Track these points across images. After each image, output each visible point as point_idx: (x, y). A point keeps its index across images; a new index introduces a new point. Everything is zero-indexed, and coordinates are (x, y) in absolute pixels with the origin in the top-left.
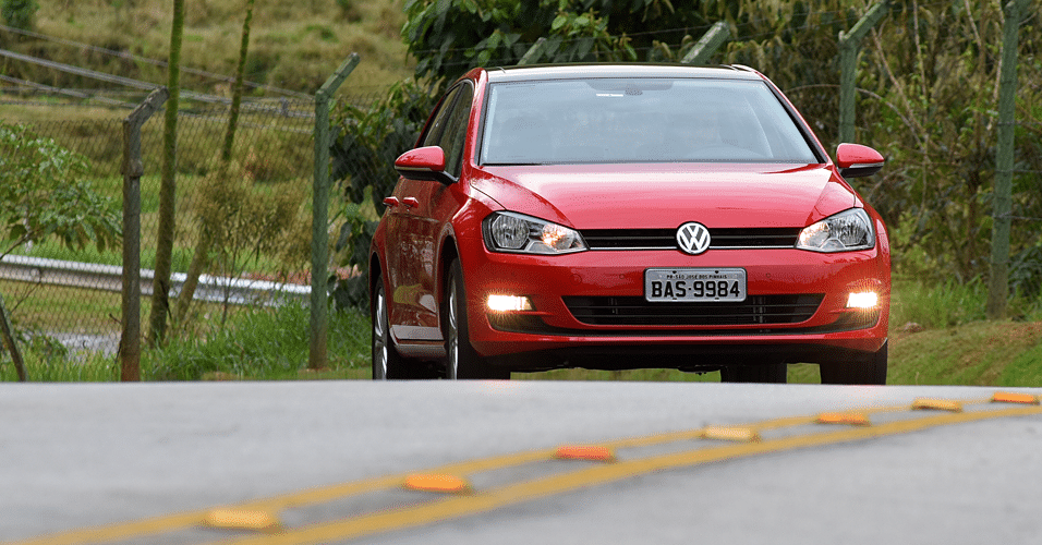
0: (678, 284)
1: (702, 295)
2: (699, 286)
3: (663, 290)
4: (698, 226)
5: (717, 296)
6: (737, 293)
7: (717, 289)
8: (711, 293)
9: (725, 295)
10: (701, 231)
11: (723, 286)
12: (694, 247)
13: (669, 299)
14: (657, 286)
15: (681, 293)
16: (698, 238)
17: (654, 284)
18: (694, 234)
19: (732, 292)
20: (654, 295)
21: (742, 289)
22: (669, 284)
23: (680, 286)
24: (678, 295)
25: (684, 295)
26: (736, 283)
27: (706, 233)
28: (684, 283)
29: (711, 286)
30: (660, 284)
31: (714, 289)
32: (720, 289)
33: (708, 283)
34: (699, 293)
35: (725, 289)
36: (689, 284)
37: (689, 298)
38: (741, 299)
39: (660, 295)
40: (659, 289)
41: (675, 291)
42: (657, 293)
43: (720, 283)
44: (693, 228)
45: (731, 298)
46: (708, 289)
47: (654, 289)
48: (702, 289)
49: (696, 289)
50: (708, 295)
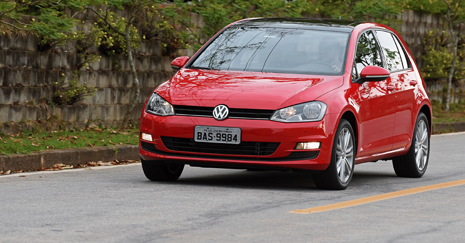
0: (209, 134)
1: (220, 140)
2: (219, 136)
3: (202, 136)
4: (224, 107)
5: (227, 141)
6: (236, 140)
7: (227, 137)
8: (224, 139)
9: (231, 141)
10: (225, 109)
11: (230, 136)
12: (219, 117)
13: (205, 141)
14: (200, 134)
15: (210, 138)
16: (222, 112)
17: (198, 133)
18: (221, 110)
19: (234, 139)
20: (198, 139)
21: (239, 138)
22: (205, 134)
23: (210, 135)
24: (209, 139)
25: (212, 139)
26: (236, 135)
27: (227, 110)
28: (212, 134)
29: (224, 136)
30: (201, 133)
31: (225, 137)
32: (229, 138)
33: (223, 134)
34: (219, 139)
35: (231, 138)
36: (215, 134)
37: (214, 141)
38: (238, 142)
39: (201, 139)
40: (201, 136)
41: (208, 137)
42: (200, 137)
43: (228, 135)
44: (221, 107)
45: (233, 142)
46: (223, 137)
47: (198, 136)
48: (220, 137)
49: (217, 137)
50: (223, 140)
